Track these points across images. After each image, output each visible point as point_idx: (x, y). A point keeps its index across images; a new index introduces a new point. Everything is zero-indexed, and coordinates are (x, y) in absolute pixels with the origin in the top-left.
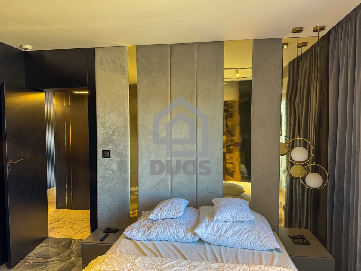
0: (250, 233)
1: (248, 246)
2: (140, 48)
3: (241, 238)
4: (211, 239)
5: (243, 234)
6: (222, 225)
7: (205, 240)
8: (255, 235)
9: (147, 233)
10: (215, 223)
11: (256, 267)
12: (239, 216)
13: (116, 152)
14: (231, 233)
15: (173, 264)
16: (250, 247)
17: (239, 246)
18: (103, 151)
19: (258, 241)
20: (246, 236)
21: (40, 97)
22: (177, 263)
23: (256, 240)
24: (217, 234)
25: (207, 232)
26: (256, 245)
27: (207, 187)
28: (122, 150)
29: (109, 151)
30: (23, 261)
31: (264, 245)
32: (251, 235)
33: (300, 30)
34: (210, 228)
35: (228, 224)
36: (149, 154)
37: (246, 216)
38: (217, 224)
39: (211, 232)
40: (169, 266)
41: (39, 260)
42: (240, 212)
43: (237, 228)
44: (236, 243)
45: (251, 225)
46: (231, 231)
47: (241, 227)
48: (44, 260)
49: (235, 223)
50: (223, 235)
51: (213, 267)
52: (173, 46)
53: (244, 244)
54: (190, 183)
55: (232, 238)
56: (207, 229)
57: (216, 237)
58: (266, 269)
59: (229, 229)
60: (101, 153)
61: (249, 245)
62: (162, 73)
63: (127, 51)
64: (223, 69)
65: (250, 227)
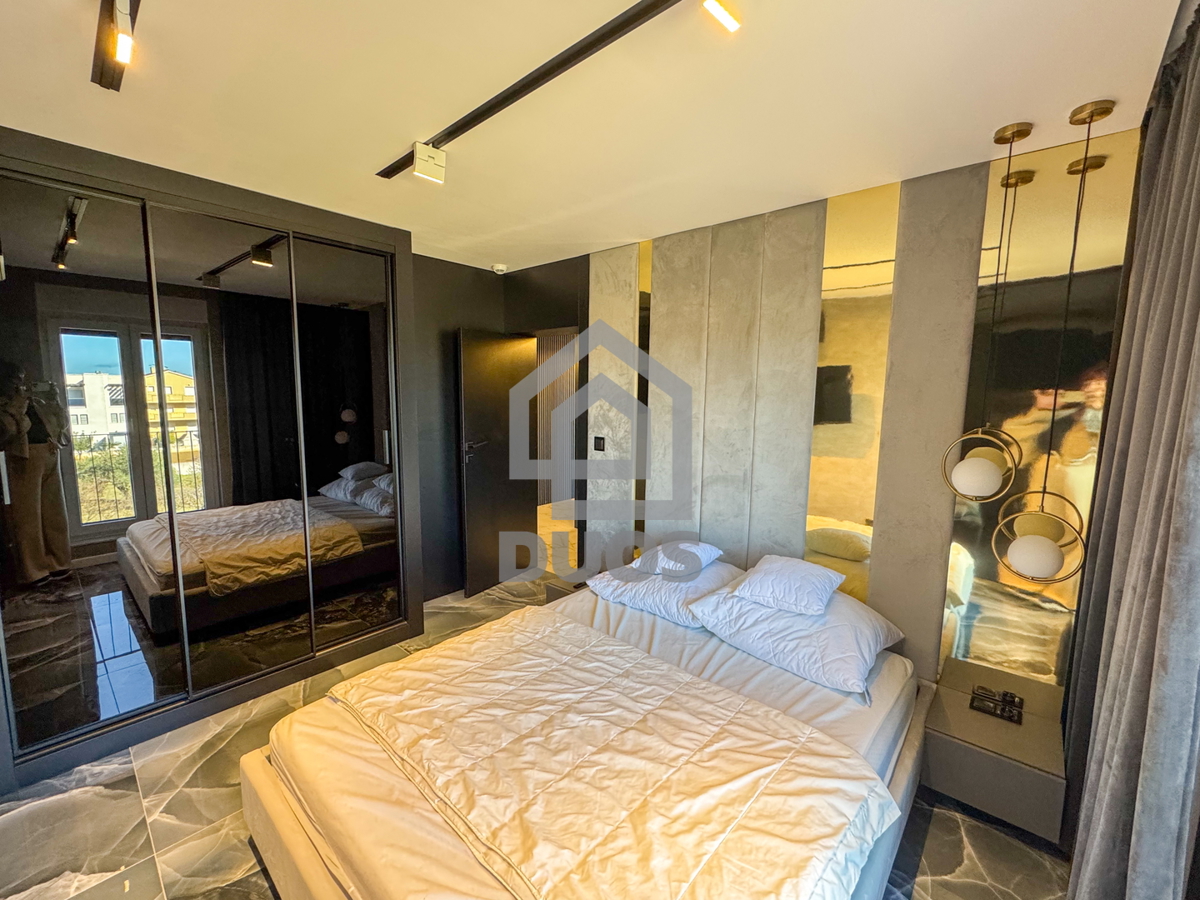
0: (804, 642)
1: (792, 667)
2: (659, 242)
3: (782, 645)
4: (723, 633)
5: (788, 638)
6: (749, 611)
7: (712, 628)
8: (813, 649)
9: (619, 591)
10: (737, 602)
11: (758, 708)
12: (787, 600)
13: (613, 441)
14: (763, 632)
15: (613, 650)
16: (795, 671)
17: (774, 661)
18: (596, 438)
19: (815, 662)
20: (792, 645)
21: (530, 346)
22: (621, 651)
23: (813, 660)
24: (735, 624)
25: (715, 615)
26: (809, 671)
27: (770, 532)
28: (622, 438)
29: (603, 439)
30: (487, 591)
31: (827, 676)
32: (805, 647)
33: (1023, 131)
34: (723, 609)
35: (764, 611)
36: (665, 449)
37: (803, 604)
38: (739, 605)
39: (725, 618)
40: (605, 651)
41: (506, 595)
42: (793, 591)
43: (780, 624)
44: (769, 653)
45: (816, 625)
46: (764, 627)
47: (789, 624)
48: (511, 598)
49: (781, 613)
50: (747, 628)
51: (676, 677)
52: (717, 229)
53: (784, 660)
54: (736, 516)
55: (761, 640)
56: (715, 610)
57: (732, 631)
58: (779, 719)
59: (763, 620)
60: (593, 441)
61: (794, 665)
62: (693, 287)
63: (636, 252)
64: (820, 269)
65: (813, 630)
